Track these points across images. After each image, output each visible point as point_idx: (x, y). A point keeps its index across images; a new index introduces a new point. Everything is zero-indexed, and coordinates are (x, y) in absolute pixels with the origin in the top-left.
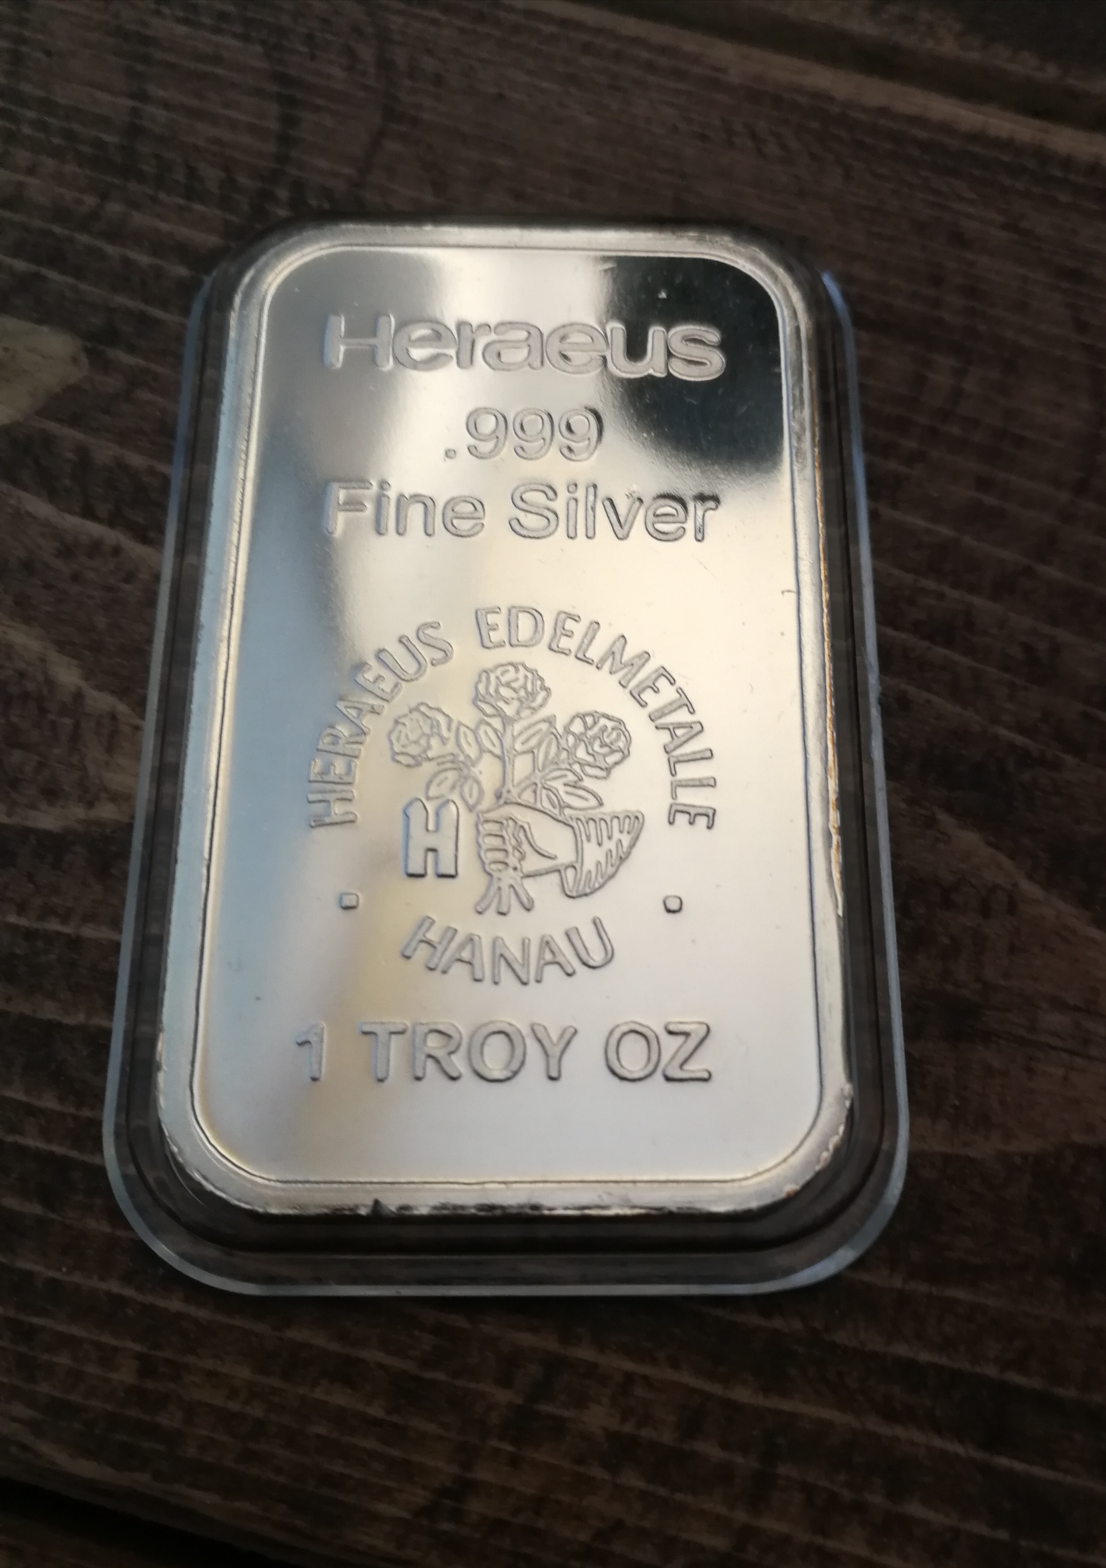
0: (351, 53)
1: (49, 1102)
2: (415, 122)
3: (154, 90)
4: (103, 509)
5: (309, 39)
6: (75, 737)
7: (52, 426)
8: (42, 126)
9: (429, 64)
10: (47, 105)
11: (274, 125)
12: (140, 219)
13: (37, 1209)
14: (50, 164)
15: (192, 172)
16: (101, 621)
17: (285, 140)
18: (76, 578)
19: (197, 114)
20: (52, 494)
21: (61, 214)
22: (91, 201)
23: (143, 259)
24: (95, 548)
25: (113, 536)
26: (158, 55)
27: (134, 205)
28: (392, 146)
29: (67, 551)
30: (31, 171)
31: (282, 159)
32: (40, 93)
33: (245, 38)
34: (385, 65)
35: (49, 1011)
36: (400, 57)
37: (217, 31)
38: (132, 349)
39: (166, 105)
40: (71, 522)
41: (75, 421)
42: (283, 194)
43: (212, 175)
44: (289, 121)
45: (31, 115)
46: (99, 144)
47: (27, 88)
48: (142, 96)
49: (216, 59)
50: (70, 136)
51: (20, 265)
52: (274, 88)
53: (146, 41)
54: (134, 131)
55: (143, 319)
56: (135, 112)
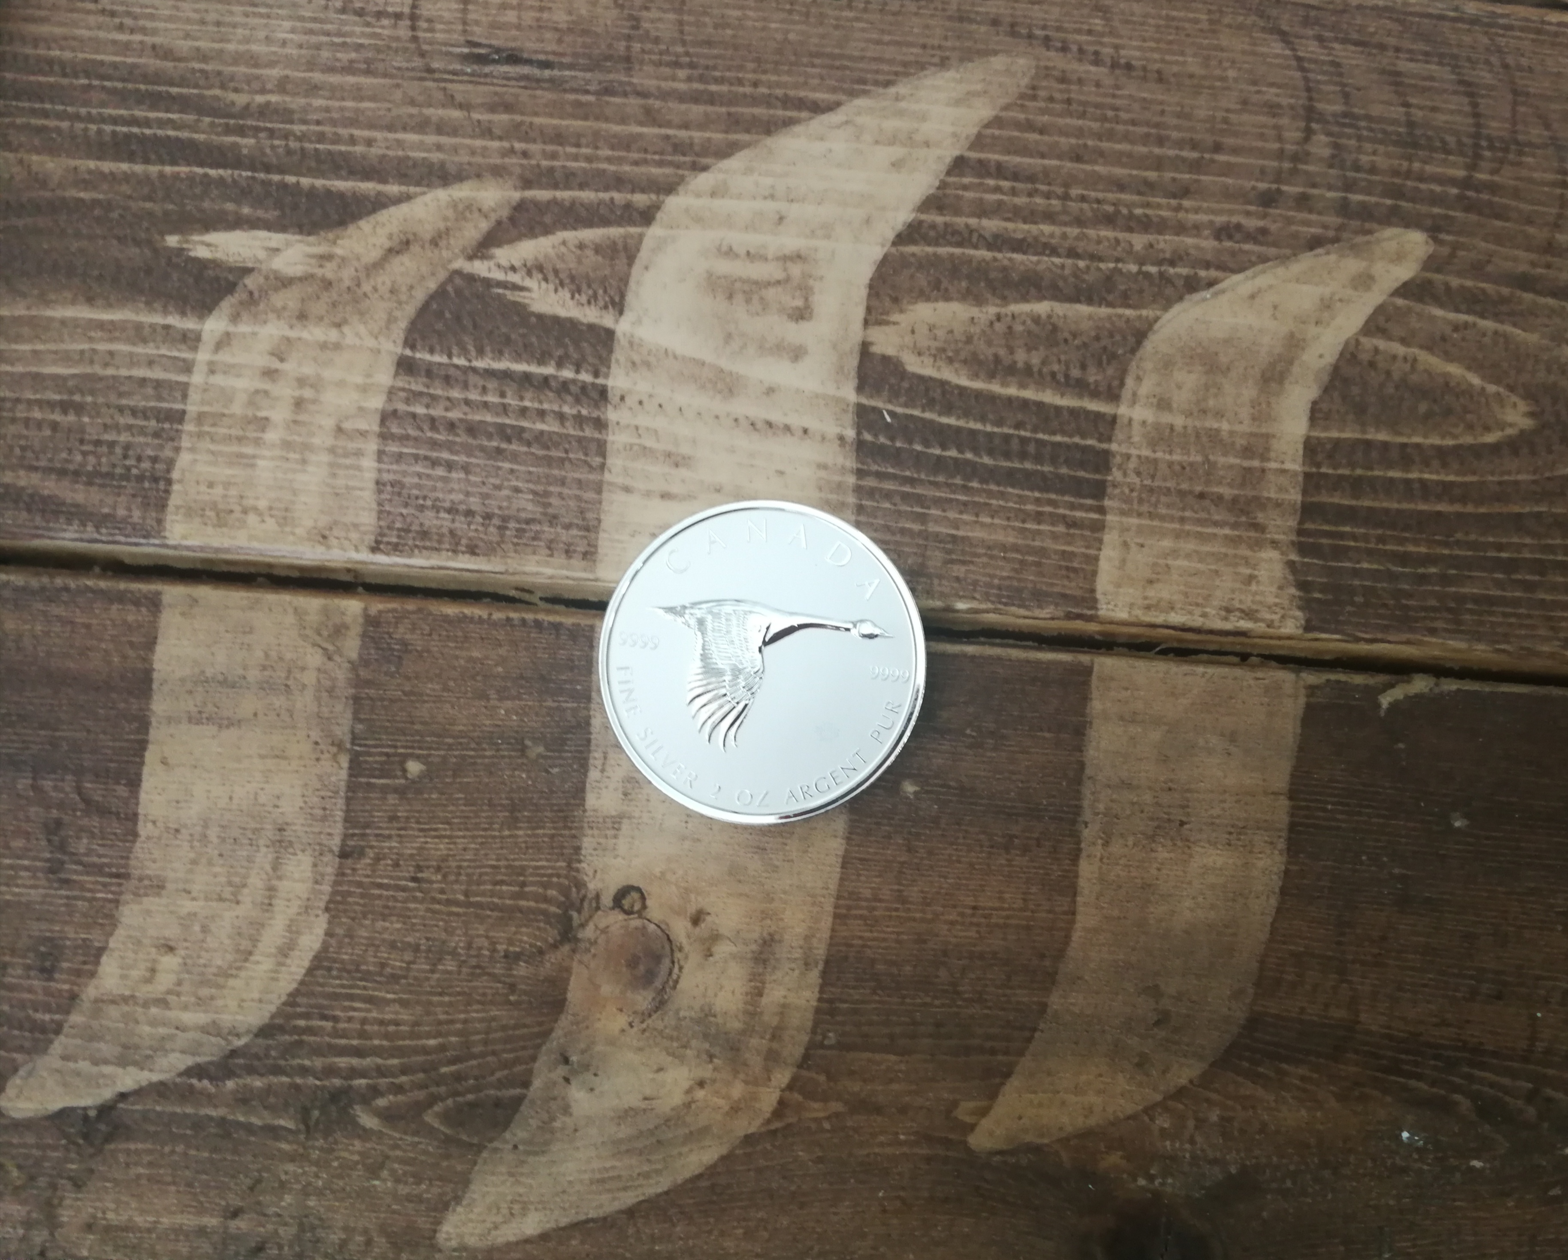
0: (1487, 62)
1: (1528, 540)
2: (1527, 94)
3: (1413, 101)
4: (1463, 307)
5: (1469, 59)
6: (1487, 404)
7: (1429, 275)
8: (1371, 130)
9: (1524, 62)
10: (1368, 118)
11: (1468, 109)
12: (1429, 169)
13: (1537, 578)
14: (1381, 148)
15: (1444, 142)
16: (1480, 356)
17: (1476, 115)
18: (1463, 339)
19: (1434, 109)
20: (1442, 306)
21: (1396, 173)
22: (1405, 164)
23: (1438, 189)
24: (1466, 325)
25: (1470, 318)
26: (1407, 81)
27: (1425, 162)
28: (1522, 109)
29: (1456, 328)
30: (1374, 153)
31: (1478, 125)
32: (1362, 112)
33: (1440, 64)
34: (1506, 66)
35: (1516, 509)
36: (1510, 60)
37: (1427, 62)
38: (1449, 233)
39: (1421, 108)
40: (1452, 316)
41: (1438, 270)
42: (1484, 143)
43: (1451, 140)
44: (1475, 105)
45: (1363, 124)
46: (1399, 134)
47: (1356, 110)
48: (1406, 105)
49: (1431, 78)
50: (1384, 132)
51: (1389, 202)
52: (1462, 89)
53: (1398, 74)
54: (1411, 124)
55: (1447, 217)
56: (1408, 114)
